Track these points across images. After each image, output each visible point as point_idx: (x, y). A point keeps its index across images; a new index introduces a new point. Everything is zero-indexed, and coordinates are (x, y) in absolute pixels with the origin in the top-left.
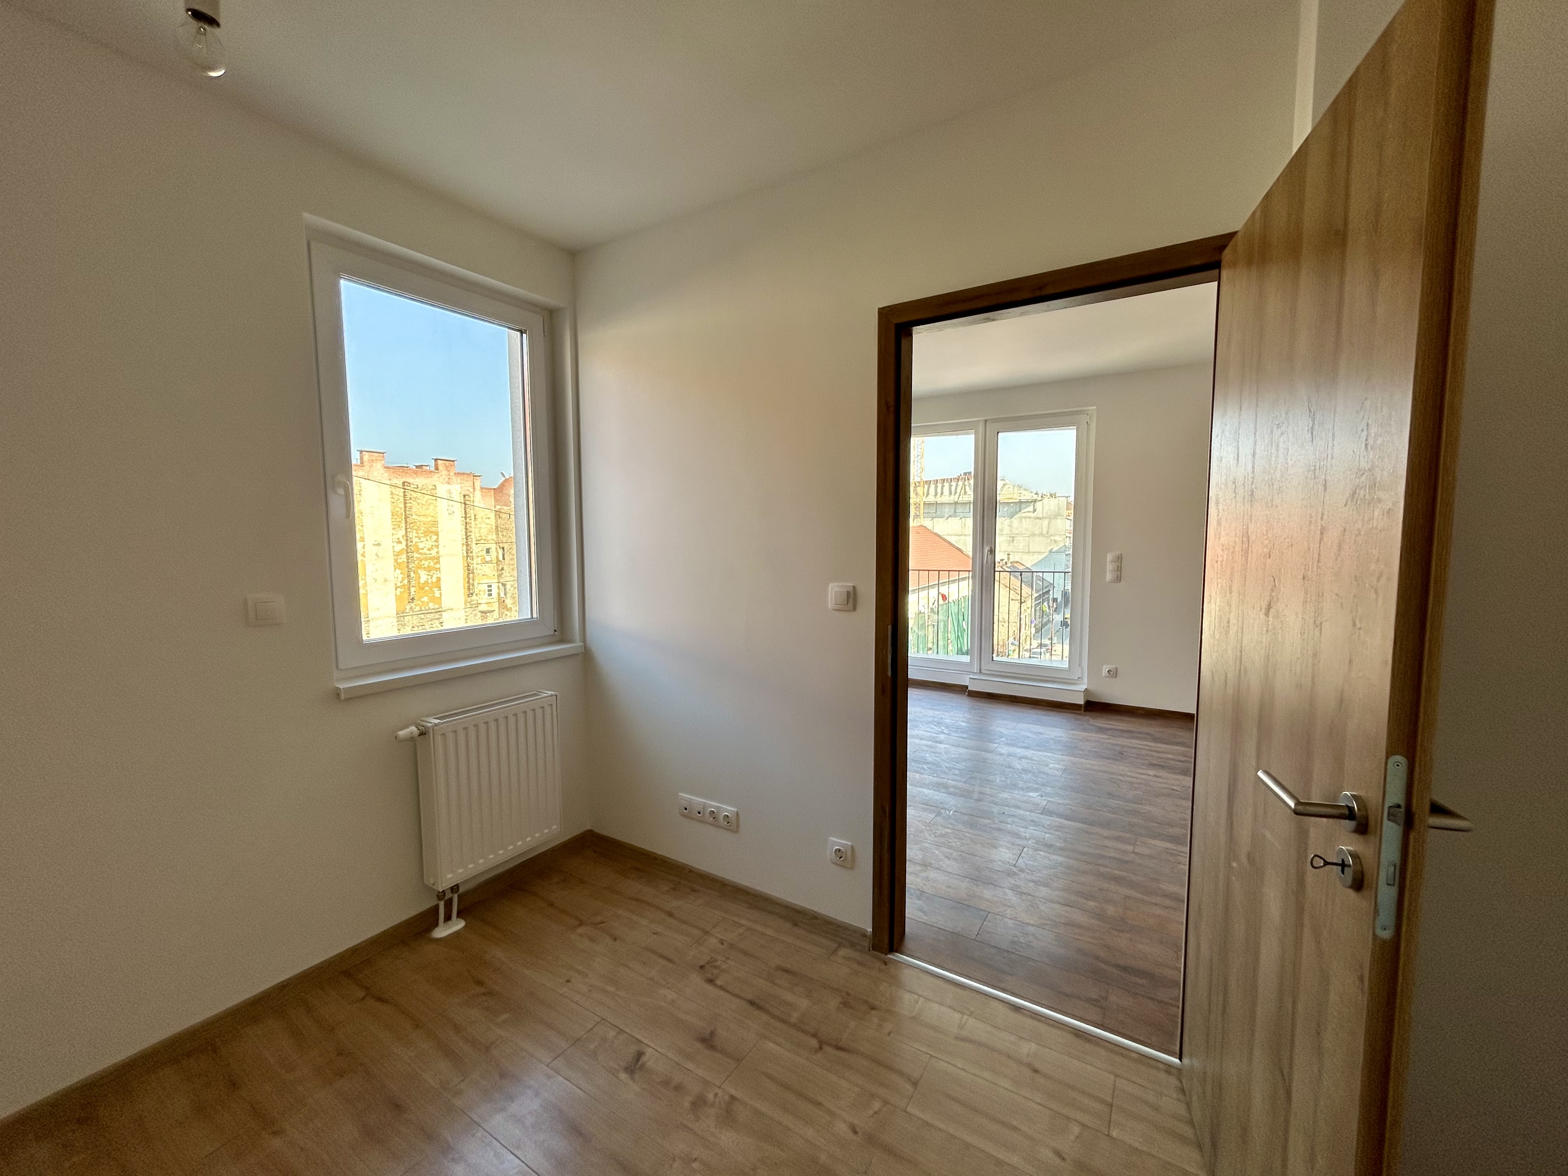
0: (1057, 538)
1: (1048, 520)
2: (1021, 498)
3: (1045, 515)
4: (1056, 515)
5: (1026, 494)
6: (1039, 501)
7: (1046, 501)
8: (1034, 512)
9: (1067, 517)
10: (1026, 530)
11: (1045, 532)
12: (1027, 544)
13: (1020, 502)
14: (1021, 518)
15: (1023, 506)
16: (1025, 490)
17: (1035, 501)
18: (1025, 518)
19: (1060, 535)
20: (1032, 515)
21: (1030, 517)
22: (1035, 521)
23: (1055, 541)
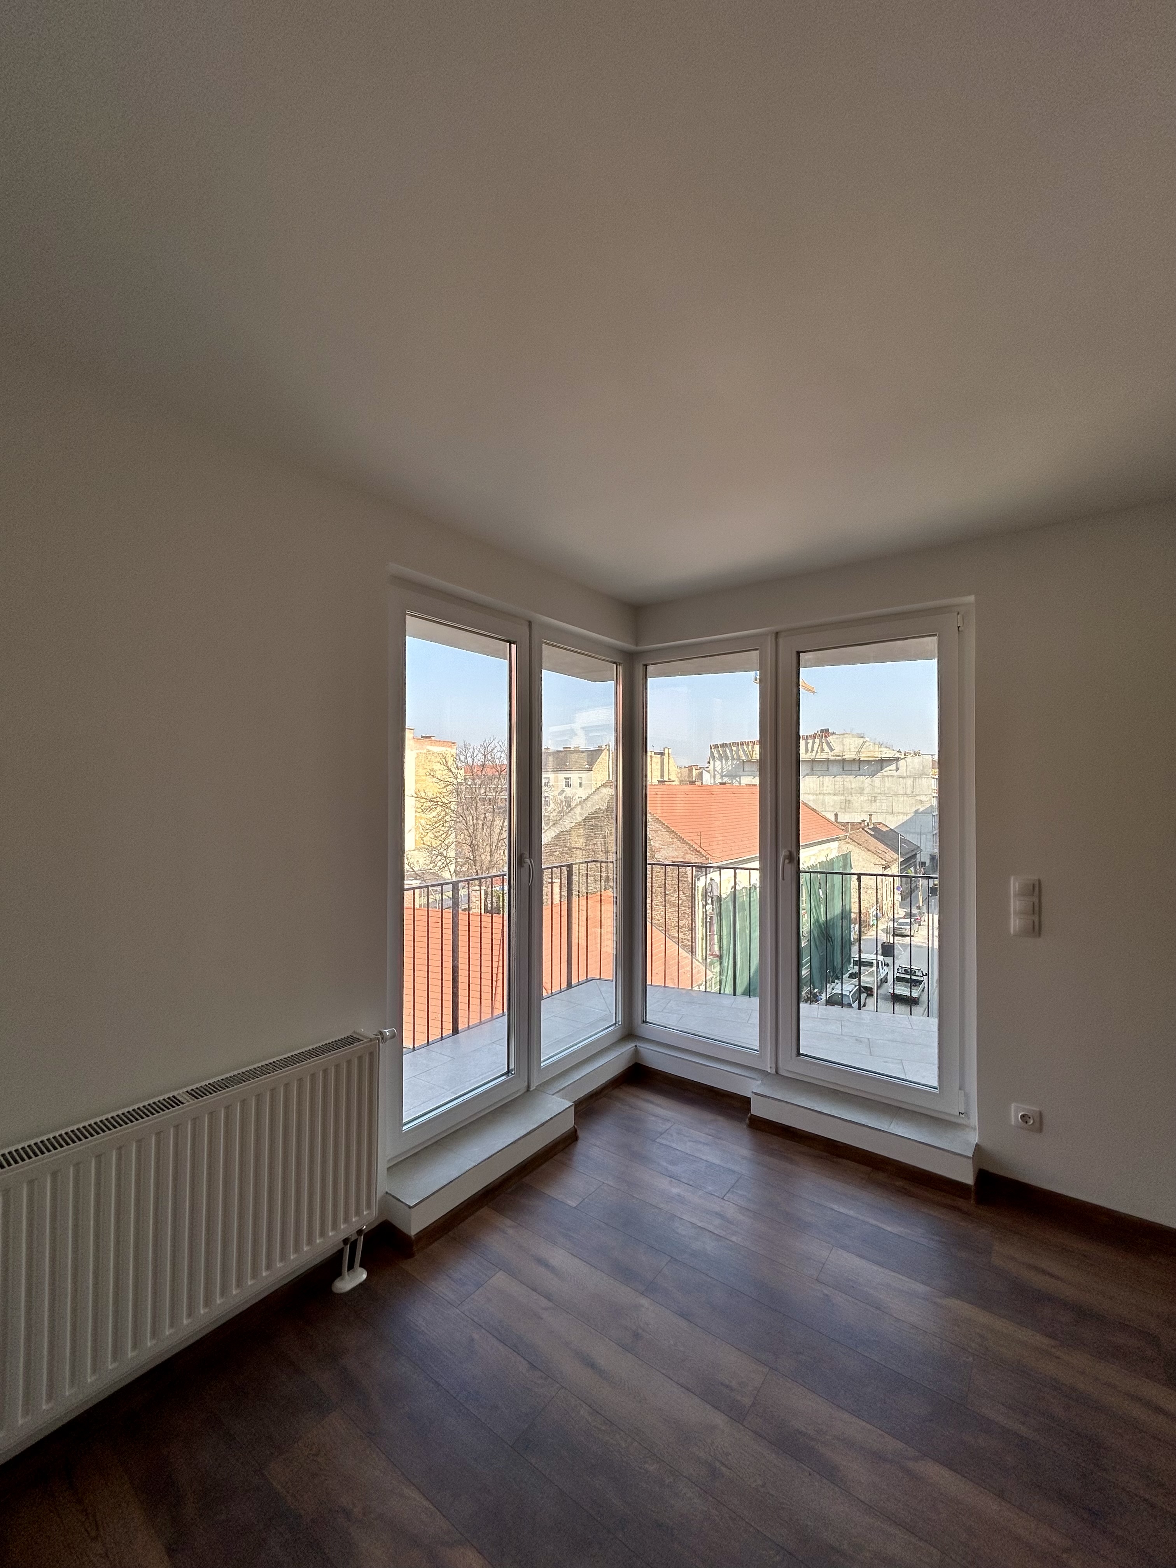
0: (923, 798)
1: (912, 779)
2: (883, 756)
3: (908, 773)
4: (922, 774)
5: (888, 752)
6: (902, 759)
7: (909, 759)
8: (896, 771)
9: (933, 776)
10: (888, 788)
11: (909, 792)
12: (891, 804)
13: (882, 761)
14: (883, 776)
15: (885, 764)
16: (886, 747)
17: (897, 759)
18: (888, 776)
19: (926, 795)
20: (894, 773)
21: (893, 776)
22: (898, 780)
23: (921, 802)
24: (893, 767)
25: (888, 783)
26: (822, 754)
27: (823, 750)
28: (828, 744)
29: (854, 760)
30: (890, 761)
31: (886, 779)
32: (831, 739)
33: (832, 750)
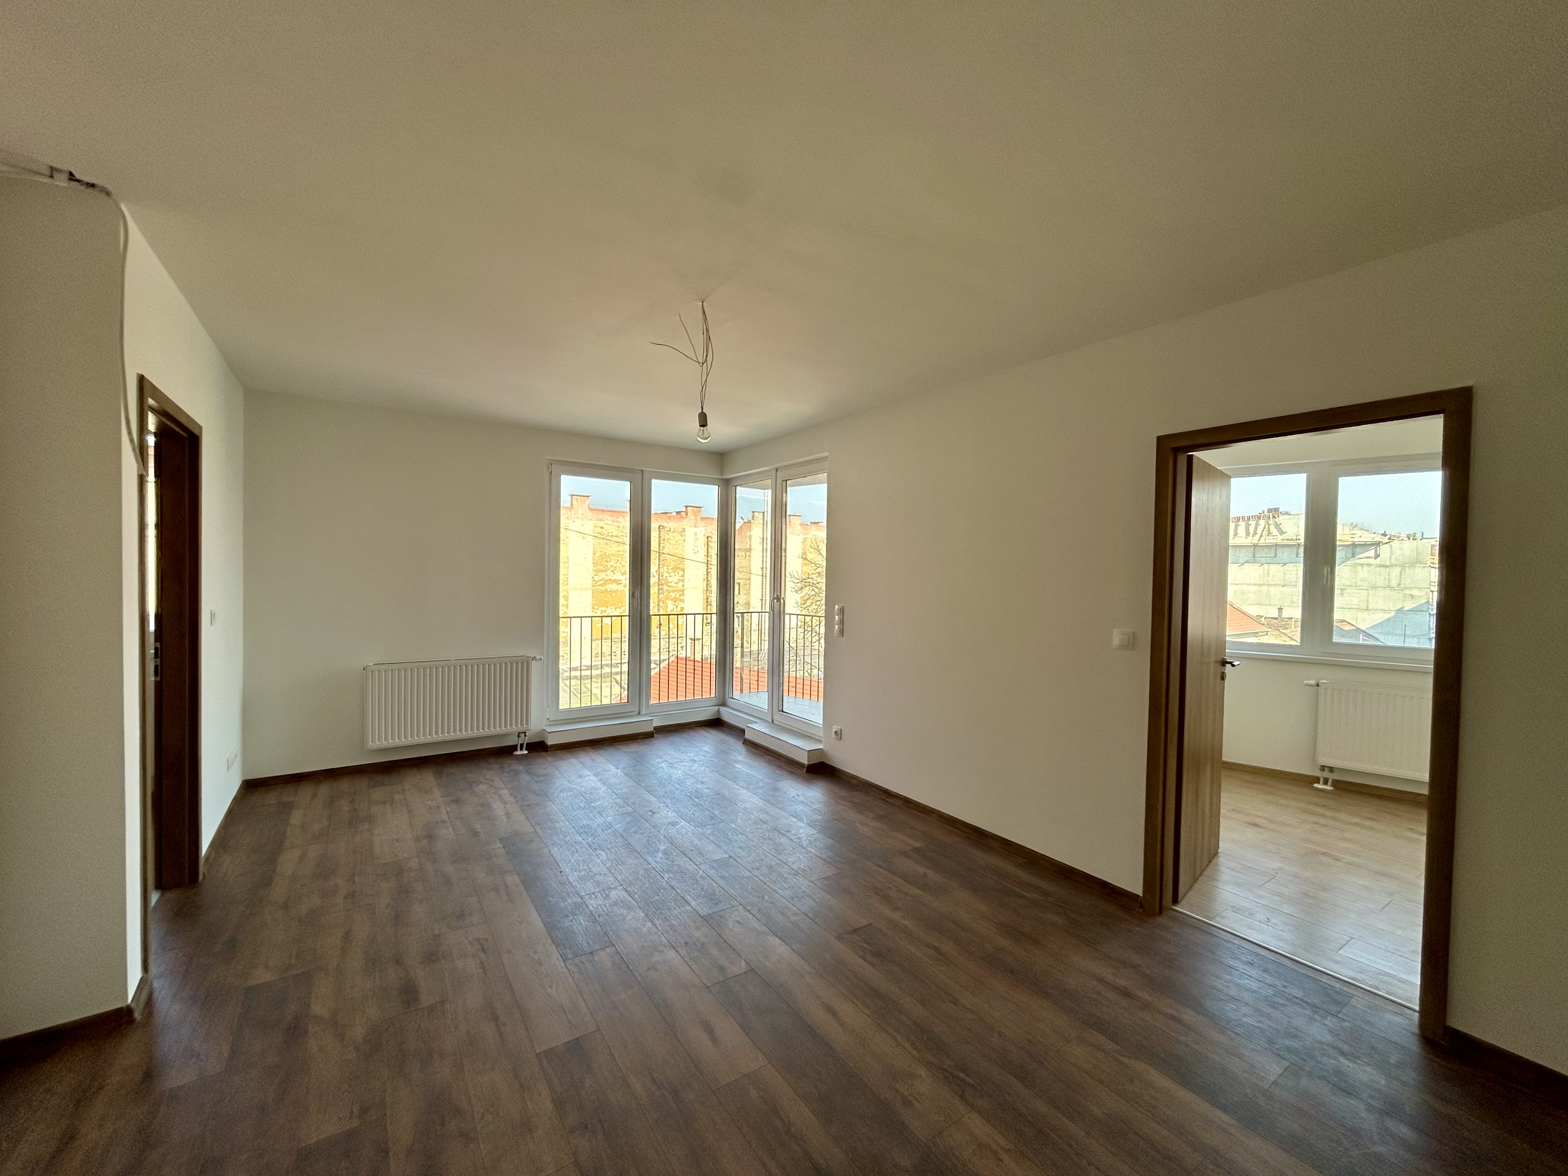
0: (1415, 592)
1: (1398, 569)
2: (1355, 540)
3: (1393, 562)
4: (1416, 562)
5: (1367, 535)
6: (1384, 544)
7: (1395, 544)
8: (1376, 558)
9: (1432, 565)
11: (1394, 583)
12: (1365, 598)
13: (1354, 545)
15: (1358, 550)
17: (1377, 544)
18: (1362, 565)
19: (1420, 589)
20: (1372, 561)
21: (1369, 565)
22: (1378, 569)
23: (1412, 596)
24: (1371, 553)
25: (1363, 573)
27: (1269, 533)
28: (1277, 526)
30: (1366, 546)
31: (1359, 567)
32: (1281, 519)
33: (1282, 533)
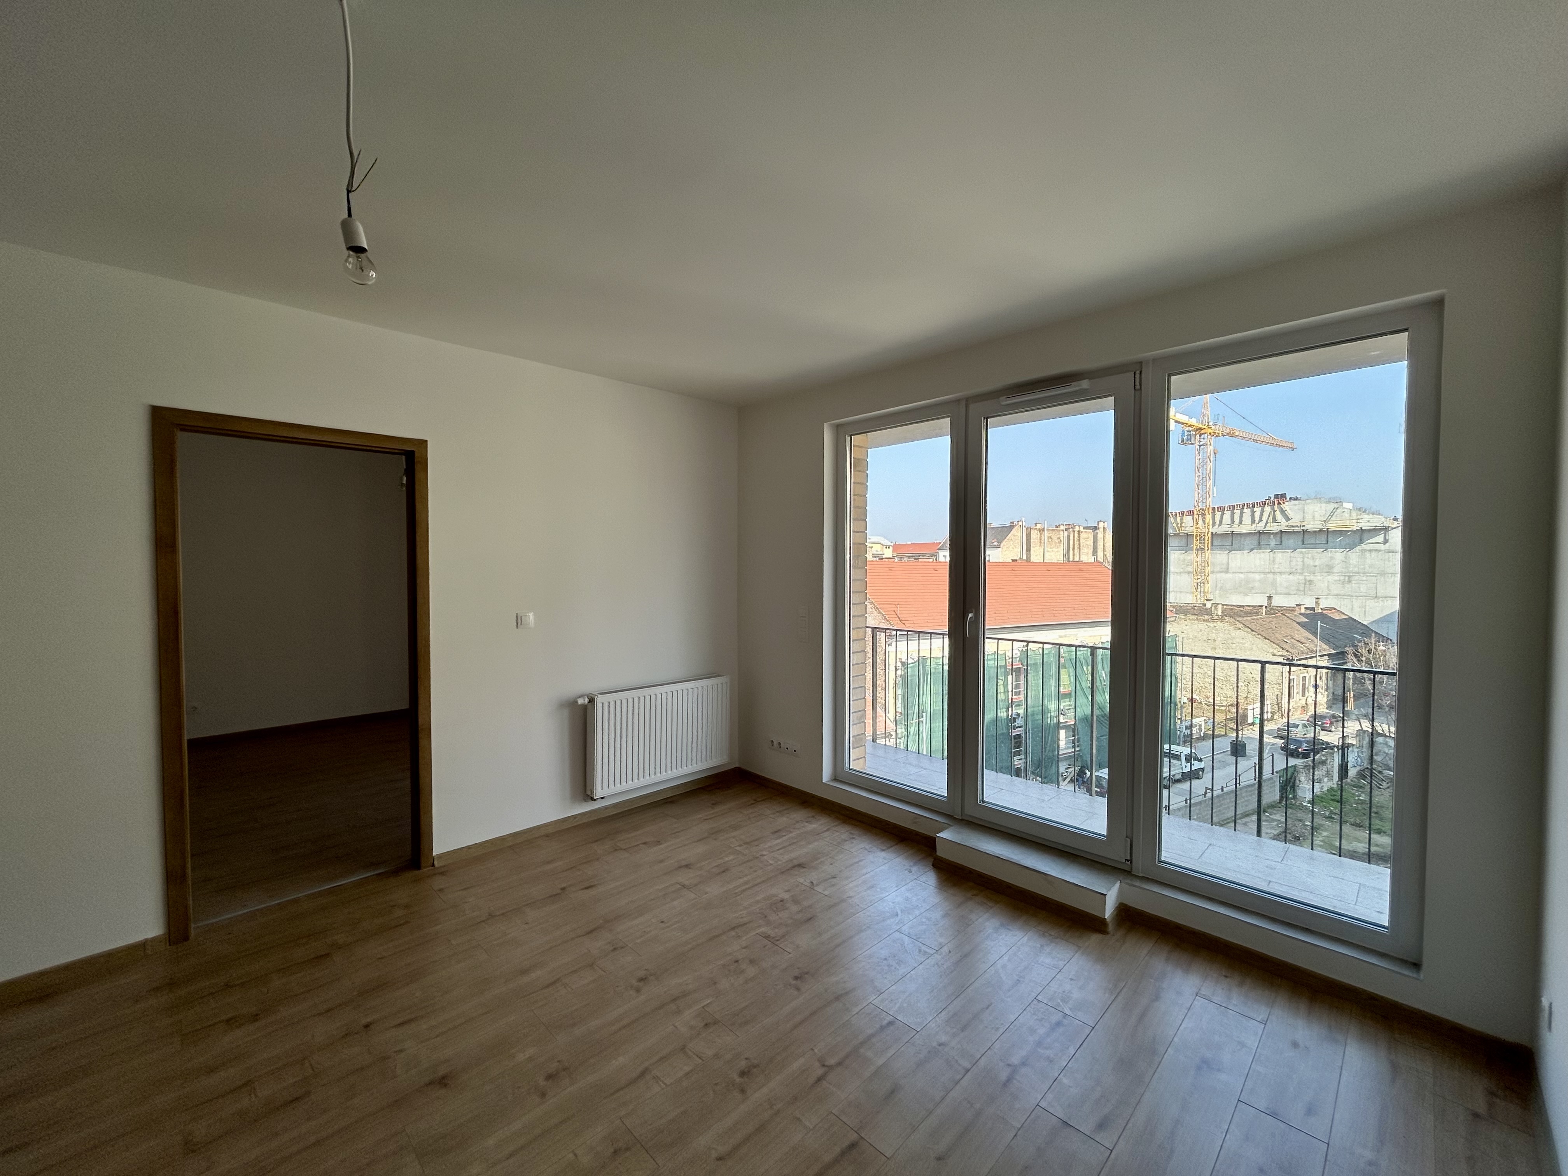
2: (1361, 525)
5: (1371, 520)
13: (1362, 530)
14: (1363, 551)
15: (1365, 535)
16: (1369, 514)
18: (1370, 551)
21: (1378, 550)
24: (1381, 538)
25: (1370, 559)
26: (1272, 524)
27: (1275, 520)
28: (1283, 512)
29: (1321, 531)
30: (1374, 531)
31: (1368, 554)
32: (1286, 506)
33: (1288, 519)
